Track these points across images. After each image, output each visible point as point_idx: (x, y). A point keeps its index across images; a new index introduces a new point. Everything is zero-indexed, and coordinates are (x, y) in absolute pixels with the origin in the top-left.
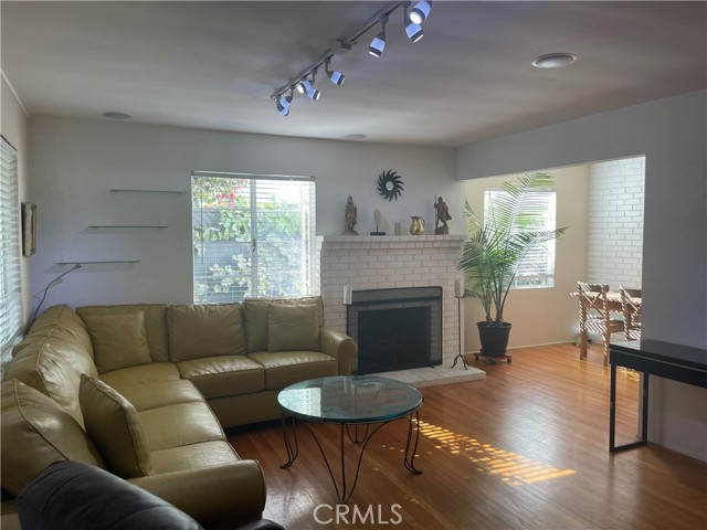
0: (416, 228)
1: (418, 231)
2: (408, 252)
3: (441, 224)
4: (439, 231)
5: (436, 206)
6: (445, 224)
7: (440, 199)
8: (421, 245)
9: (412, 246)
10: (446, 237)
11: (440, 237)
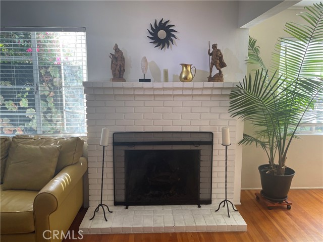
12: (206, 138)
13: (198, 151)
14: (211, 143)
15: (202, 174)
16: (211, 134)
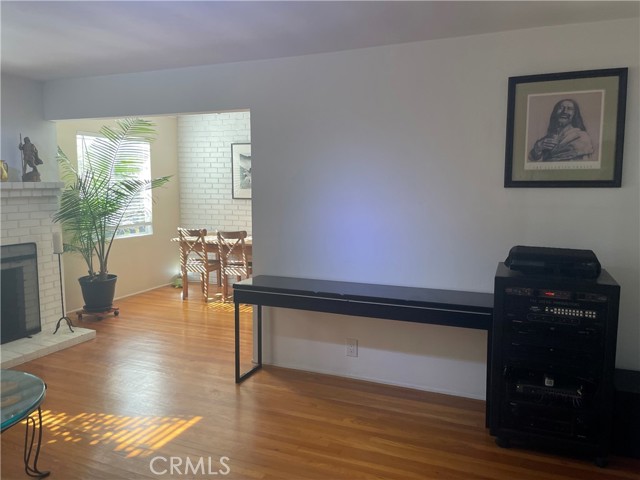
4: (27, 178)
5: (22, 148)
6: (35, 170)
7: (27, 140)
10: (38, 185)
11: (29, 185)
12: (27, 251)
13: (21, 268)
14: (34, 256)
15: (27, 298)
16: (34, 245)
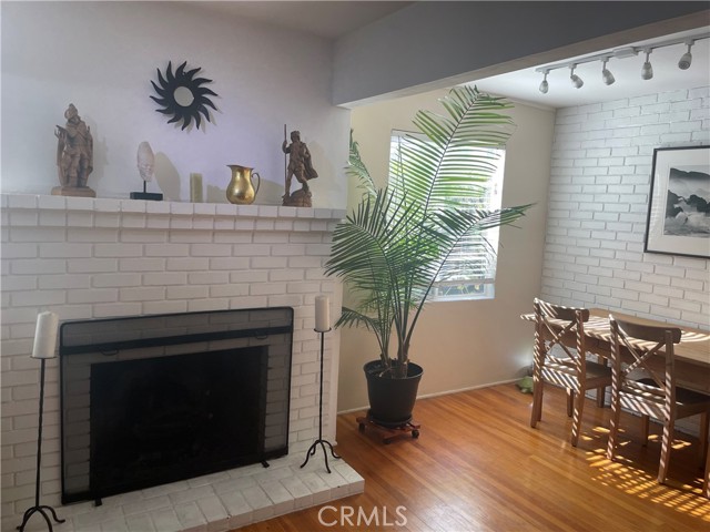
0: (237, 191)
1: (242, 196)
2: (220, 239)
3: (296, 186)
4: (290, 200)
5: (286, 150)
6: (305, 187)
7: (295, 136)
8: (249, 226)
9: (229, 225)
12: (279, 321)
14: (288, 330)
15: (270, 397)
16: (290, 310)
